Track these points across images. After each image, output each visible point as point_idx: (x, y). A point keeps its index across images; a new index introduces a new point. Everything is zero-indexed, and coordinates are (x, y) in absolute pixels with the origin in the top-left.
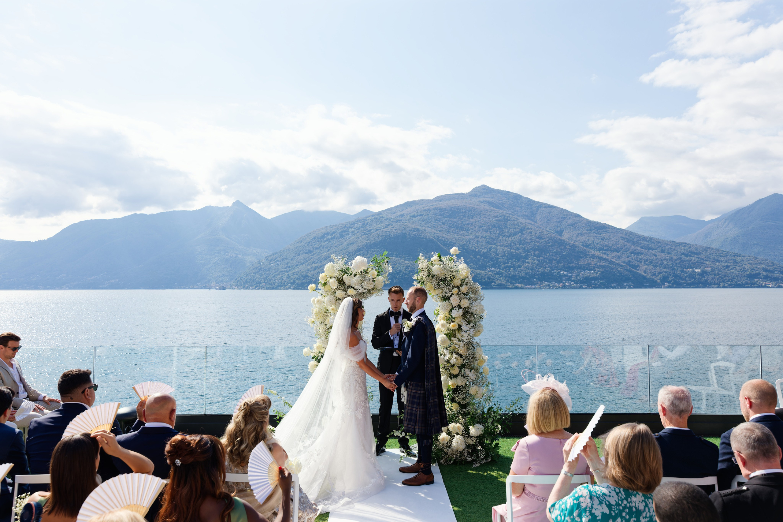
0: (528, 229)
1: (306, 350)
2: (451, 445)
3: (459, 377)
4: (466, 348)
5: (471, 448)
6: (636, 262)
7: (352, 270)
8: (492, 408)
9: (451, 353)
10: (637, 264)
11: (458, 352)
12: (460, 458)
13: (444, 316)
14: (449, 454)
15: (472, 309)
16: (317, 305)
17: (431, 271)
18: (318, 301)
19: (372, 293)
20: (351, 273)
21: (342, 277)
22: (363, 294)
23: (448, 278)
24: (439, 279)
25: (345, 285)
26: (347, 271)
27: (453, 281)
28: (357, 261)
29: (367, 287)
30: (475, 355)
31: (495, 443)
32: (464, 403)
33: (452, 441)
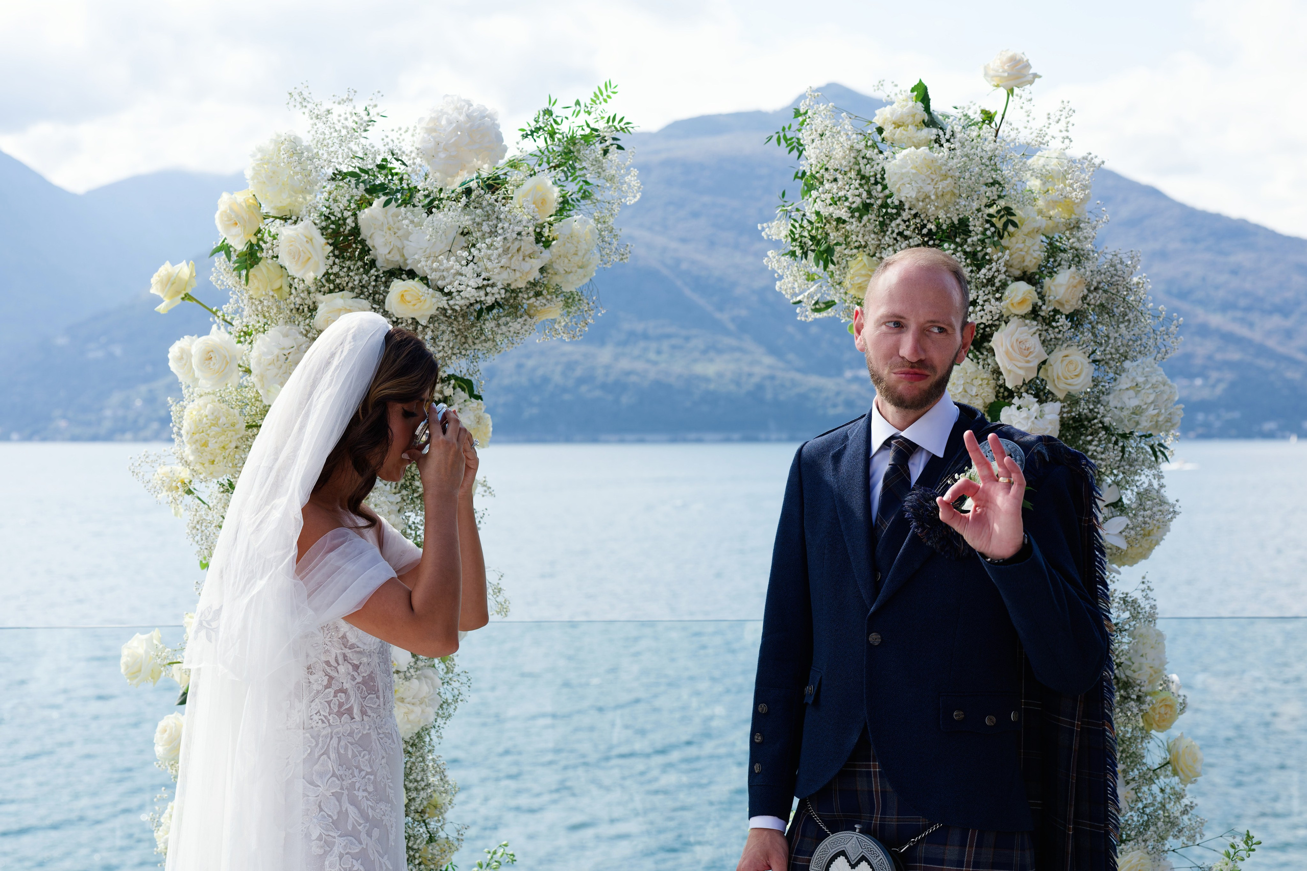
1: (136, 648)
7: (412, 177)
15: (1112, 404)
16: (202, 382)
17: (876, 183)
18: (209, 356)
19: (532, 312)
20: (409, 189)
21: (355, 215)
22: (478, 318)
23: (977, 223)
24: (925, 231)
25: (373, 263)
26: (381, 179)
27: (1003, 242)
28: (444, 122)
29: (505, 275)
30: (1128, 673)
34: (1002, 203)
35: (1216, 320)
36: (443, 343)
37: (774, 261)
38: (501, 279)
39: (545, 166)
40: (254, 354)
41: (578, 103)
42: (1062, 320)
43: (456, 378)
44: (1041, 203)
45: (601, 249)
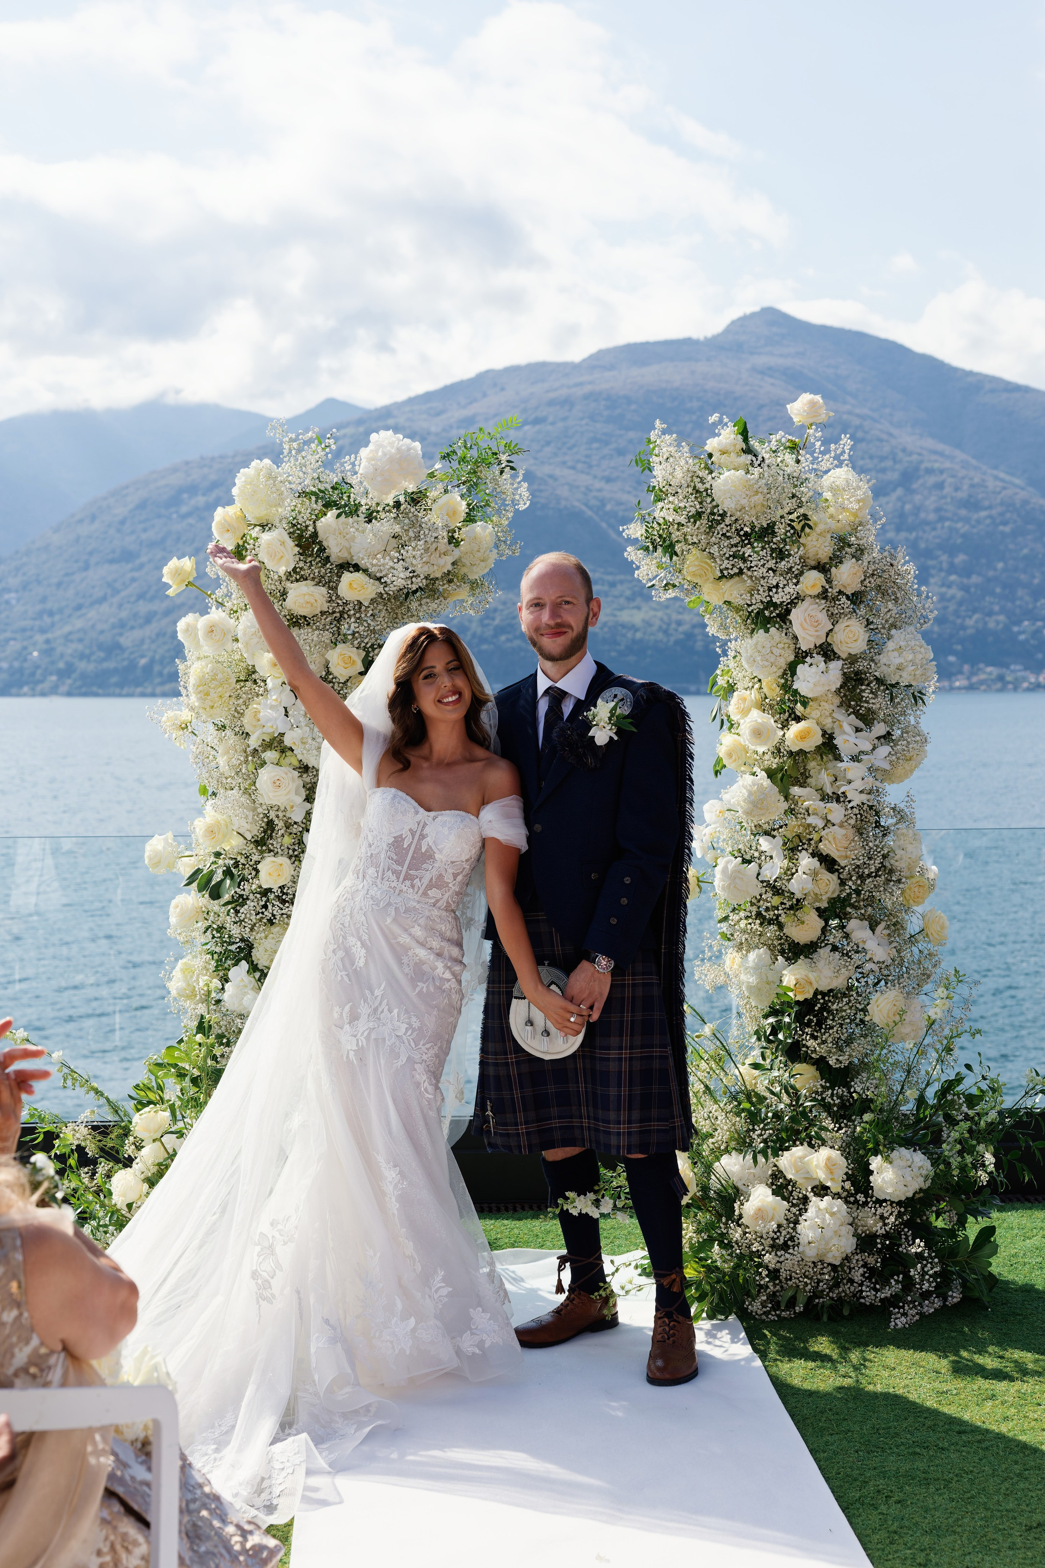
0: (929, 471)
1: (156, 845)
2: (792, 1238)
3: (824, 952)
4: (851, 832)
5: (879, 1251)
7: (356, 495)
8: (959, 1079)
9: (792, 849)
11: (821, 846)
12: (831, 1289)
13: (758, 697)
14: (783, 1275)
15: (880, 662)
16: (203, 648)
17: (706, 496)
18: (211, 630)
19: (446, 595)
20: (355, 504)
21: (314, 522)
22: (406, 599)
23: (781, 527)
24: (741, 533)
25: (328, 559)
26: (335, 497)
27: (801, 540)
29: (426, 568)
30: (892, 862)
31: (972, 1229)
32: (841, 1062)
33: (796, 1222)
34: (799, 511)
36: (380, 619)
37: (632, 554)
38: (422, 570)
39: (456, 483)
40: (240, 627)
42: (844, 600)
44: (830, 511)
45: (499, 545)
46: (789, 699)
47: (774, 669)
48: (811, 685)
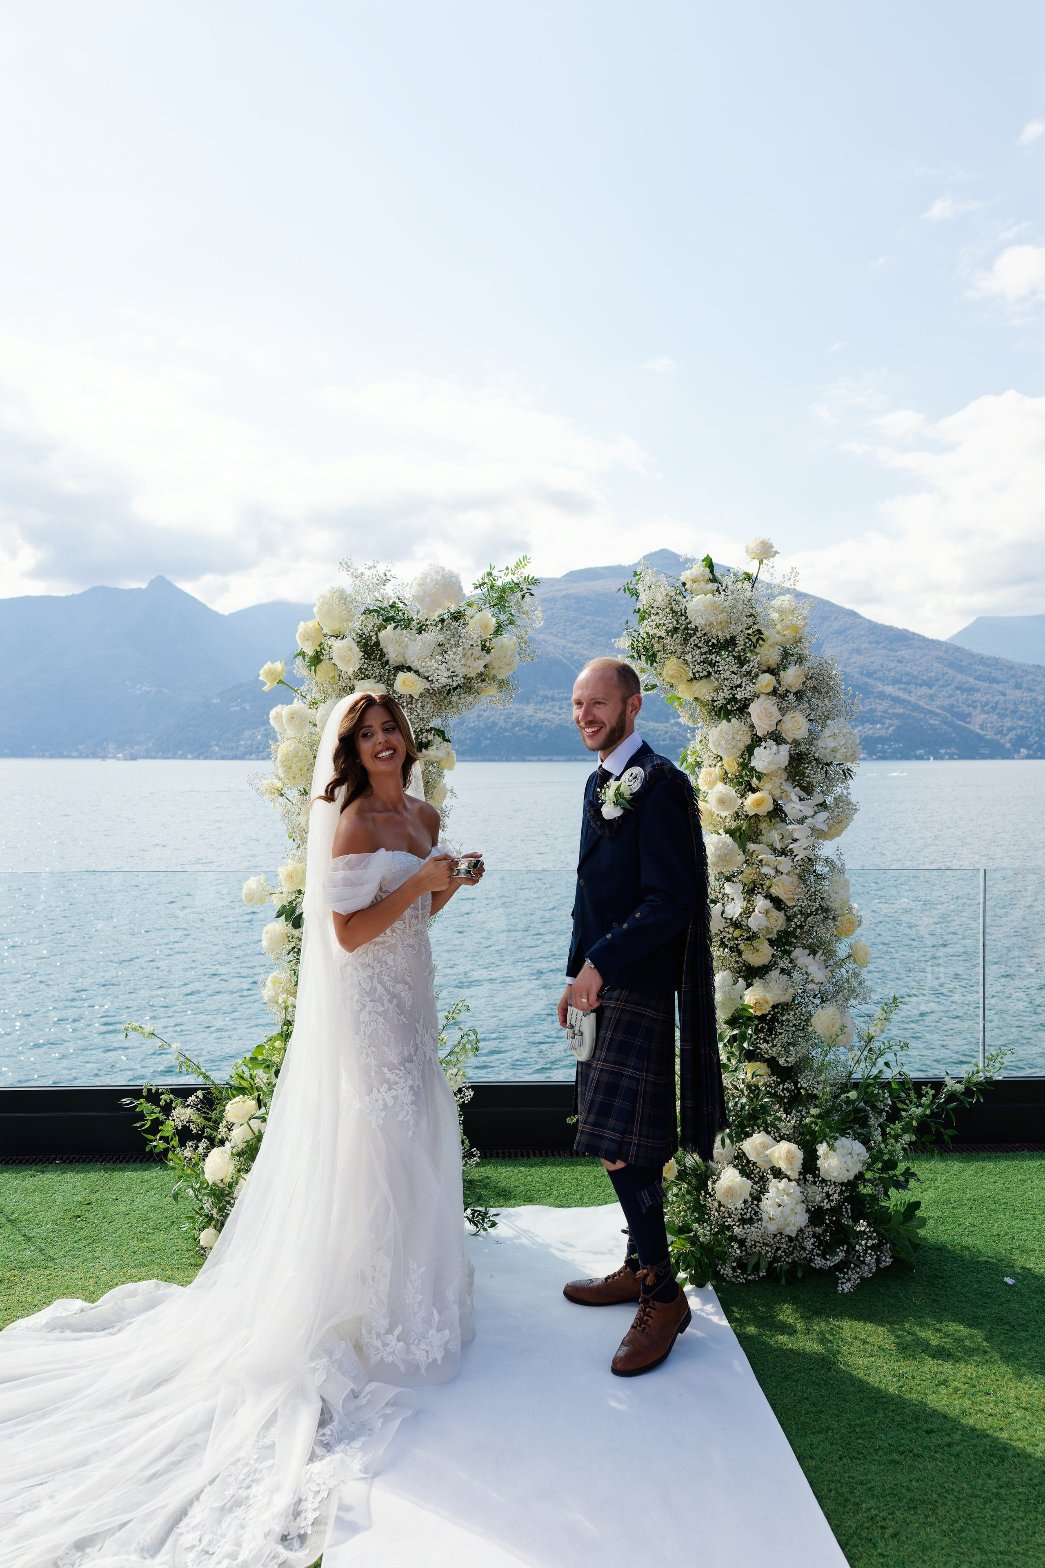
1: (251, 884)
2: (757, 1214)
3: (775, 974)
4: (796, 878)
5: (826, 1224)
6: (965, 708)
7: (410, 612)
8: (879, 1074)
9: (750, 893)
10: (966, 712)
11: (773, 890)
12: (788, 1255)
13: (721, 772)
14: (748, 1244)
15: (820, 746)
16: (288, 731)
17: (682, 615)
18: (292, 717)
19: (479, 691)
20: (409, 619)
21: (377, 634)
22: (448, 694)
23: (742, 639)
24: (710, 644)
25: (387, 662)
26: (392, 614)
27: (756, 650)
28: (428, 580)
29: (464, 669)
30: (828, 903)
31: (896, 1199)
32: (788, 1062)
33: (759, 1200)
34: (756, 627)
35: (889, 689)
36: (427, 709)
38: (461, 671)
39: (488, 605)
40: (318, 715)
41: (507, 568)
42: (791, 696)
43: (435, 729)
44: (778, 627)
45: (520, 654)
46: (746, 775)
47: (735, 750)
48: (766, 764)
